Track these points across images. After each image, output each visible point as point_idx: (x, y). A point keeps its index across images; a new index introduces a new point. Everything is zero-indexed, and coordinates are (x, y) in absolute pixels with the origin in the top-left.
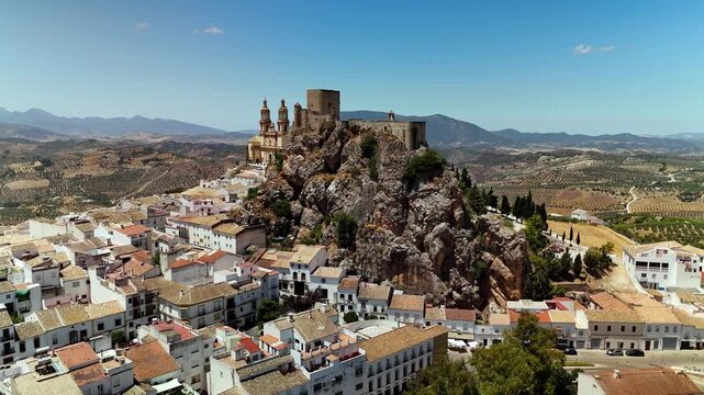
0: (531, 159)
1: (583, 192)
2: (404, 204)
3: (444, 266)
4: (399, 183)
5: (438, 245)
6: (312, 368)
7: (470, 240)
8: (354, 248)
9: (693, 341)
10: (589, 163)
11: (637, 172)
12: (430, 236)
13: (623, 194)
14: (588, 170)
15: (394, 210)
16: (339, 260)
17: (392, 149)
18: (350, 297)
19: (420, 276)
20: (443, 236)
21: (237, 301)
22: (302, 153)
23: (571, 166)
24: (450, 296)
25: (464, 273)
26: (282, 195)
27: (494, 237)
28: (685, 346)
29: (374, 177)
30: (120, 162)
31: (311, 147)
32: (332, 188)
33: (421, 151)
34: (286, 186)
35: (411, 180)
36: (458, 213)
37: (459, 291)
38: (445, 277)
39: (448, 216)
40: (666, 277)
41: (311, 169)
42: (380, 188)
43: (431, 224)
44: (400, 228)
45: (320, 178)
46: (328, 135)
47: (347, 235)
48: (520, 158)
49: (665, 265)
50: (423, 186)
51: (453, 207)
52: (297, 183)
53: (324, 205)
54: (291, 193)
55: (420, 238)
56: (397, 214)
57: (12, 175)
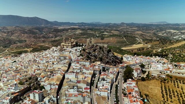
0: (67, 30)
1: (83, 39)
2: (107, 55)
10: (81, 32)
12: (111, 59)
14: (81, 34)
17: (105, 49)
19: (110, 63)
20: (113, 58)
22: (89, 49)
23: (77, 32)
29: (103, 52)
32: (96, 54)
33: (109, 49)
35: (108, 52)
38: (113, 63)
41: (92, 51)
42: (105, 54)
43: (111, 57)
44: (107, 58)
45: (94, 52)
46: (93, 46)
48: (63, 30)
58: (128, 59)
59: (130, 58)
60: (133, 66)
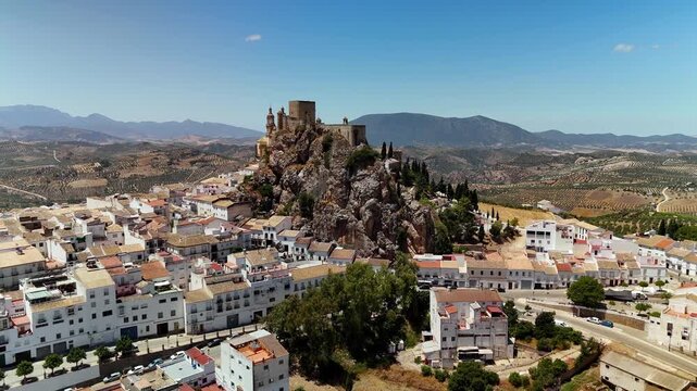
0: (569, 160)
1: (614, 193)
2: (347, 185)
3: (374, 229)
4: (343, 170)
5: (368, 214)
6: (254, 280)
7: (392, 211)
8: (311, 217)
9: (543, 284)
10: (627, 164)
11: (676, 173)
12: (363, 208)
13: (654, 195)
14: (623, 171)
15: (340, 190)
16: (300, 226)
17: (340, 145)
18: (303, 250)
19: (356, 237)
20: (372, 208)
21: (219, 248)
22: (282, 149)
23: (609, 167)
24: (377, 251)
25: (388, 236)
26: (267, 180)
27: (409, 209)
28: (538, 286)
29: (327, 166)
30: (170, 163)
31: (289, 145)
32: (301, 174)
33: (360, 147)
34: (270, 174)
35: (351, 169)
36: (384, 192)
37: (384, 248)
38: (373, 238)
39: (377, 194)
40: (549, 242)
41: (288, 161)
42: (331, 174)
43: (364, 199)
44: (344, 203)
45: (293, 167)
46: (300, 135)
47: (307, 208)
48: (556, 159)
49: (548, 234)
50: (360, 172)
51: (380, 187)
52: (278, 171)
53: (295, 187)
54: (274, 179)
55: (357, 209)
56: (341, 193)
57: (75, 175)
58: (544, 240)
59: (554, 234)
60: (526, 284)
